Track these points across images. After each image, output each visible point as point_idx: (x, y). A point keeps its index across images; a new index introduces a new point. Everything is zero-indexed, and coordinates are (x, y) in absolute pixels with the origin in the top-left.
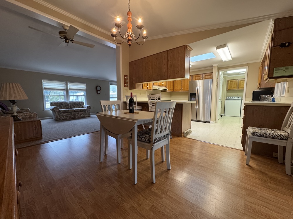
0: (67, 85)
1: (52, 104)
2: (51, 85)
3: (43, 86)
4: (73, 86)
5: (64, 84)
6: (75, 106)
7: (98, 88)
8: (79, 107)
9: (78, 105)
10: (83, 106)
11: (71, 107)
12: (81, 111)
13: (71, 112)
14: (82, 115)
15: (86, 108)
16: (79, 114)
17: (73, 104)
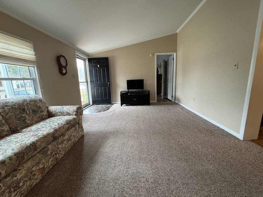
6: (25, 119)
7: (62, 60)
8: (39, 117)
9: (34, 112)
10: (48, 110)
11: (12, 126)
12: (68, 129)
13: (45, 148)
14: (71, 140)
15: (74, 117)
16: (65, 142)
17: (18, 112)
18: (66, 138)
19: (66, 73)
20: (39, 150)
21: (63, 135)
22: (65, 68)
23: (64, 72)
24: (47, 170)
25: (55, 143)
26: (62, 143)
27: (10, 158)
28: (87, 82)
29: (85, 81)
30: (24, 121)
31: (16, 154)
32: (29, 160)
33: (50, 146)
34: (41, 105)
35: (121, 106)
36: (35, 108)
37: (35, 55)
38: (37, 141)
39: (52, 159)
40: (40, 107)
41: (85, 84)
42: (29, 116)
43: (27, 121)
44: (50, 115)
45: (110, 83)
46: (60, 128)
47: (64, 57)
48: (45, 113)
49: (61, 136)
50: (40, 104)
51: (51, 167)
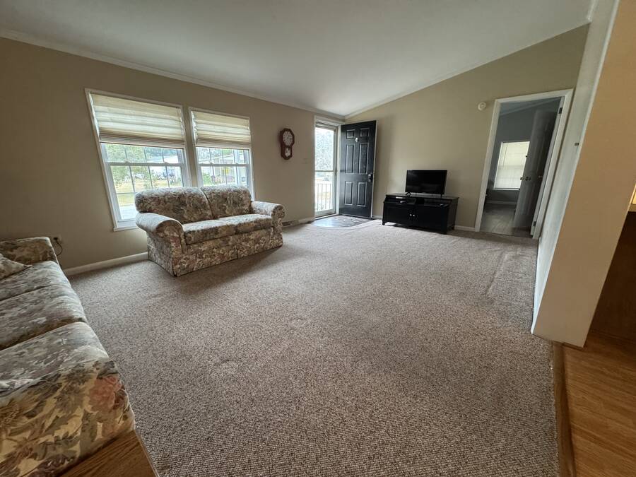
0: (187, 119)
1: (144, 204)
2: (129, 119)
3: (98, 125)
4: (209, 127)
5: (178, 115)
6: (225, 209)
7: (287, 137)
8: (238, 211)
9: (235, 203)
10: (250, 205)
11: (214, 214)
12: (256, 229)
13: (226, 236)
14: (259, 244)
15: (270, 217)
16: (251, 242)
17: (220, 201)
18: (251, 237)
19: (291, 156)
20: (220, 235)
21: (248, 232)
22: (290, 148)
23: (288, 154)
24: (226, 259)
25: (237, 237)
26: (247, 240)
27: (198, 231)
28: (335, 171)
29: (332, 169)
30: (224, 210)
31: (202, 230)
32: (210, 240)
33: (231, 237)
34: (244, 198)
35: (383, 224)
36: (236, 200)
37: (251, 135)
38: (220, 227)
39: (233, 251)
40: (242, 199)
41: (331, 174)
42: (229, 206)
43: (226, 211)
44: (251, 211)
45: (372, 175)
46: (245, 223)
47: (290, 130)
48: (246, 208)
49: (245, 233)
50: (243, 196)
51: (231, 259)
